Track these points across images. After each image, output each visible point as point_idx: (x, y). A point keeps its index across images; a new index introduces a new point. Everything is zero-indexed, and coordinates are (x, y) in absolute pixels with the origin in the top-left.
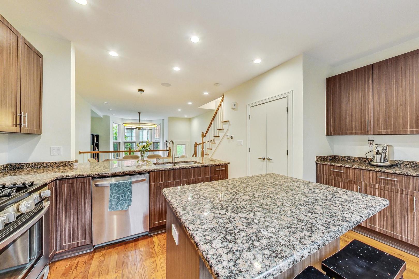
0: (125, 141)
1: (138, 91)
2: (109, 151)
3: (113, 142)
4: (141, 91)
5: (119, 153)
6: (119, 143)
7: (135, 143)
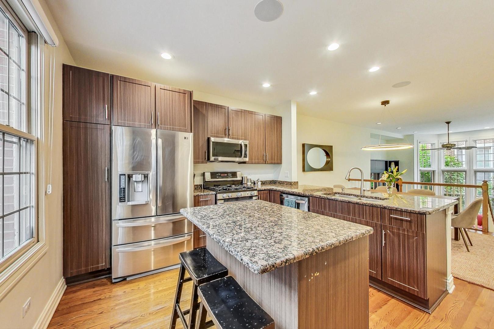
0: (443, 167)
1: (381, 103)
2: (413, 182)
3: (420, 170)
4: (385, 103)
5: (432, 186)
6: (434, 171)
7: (465, 171)
